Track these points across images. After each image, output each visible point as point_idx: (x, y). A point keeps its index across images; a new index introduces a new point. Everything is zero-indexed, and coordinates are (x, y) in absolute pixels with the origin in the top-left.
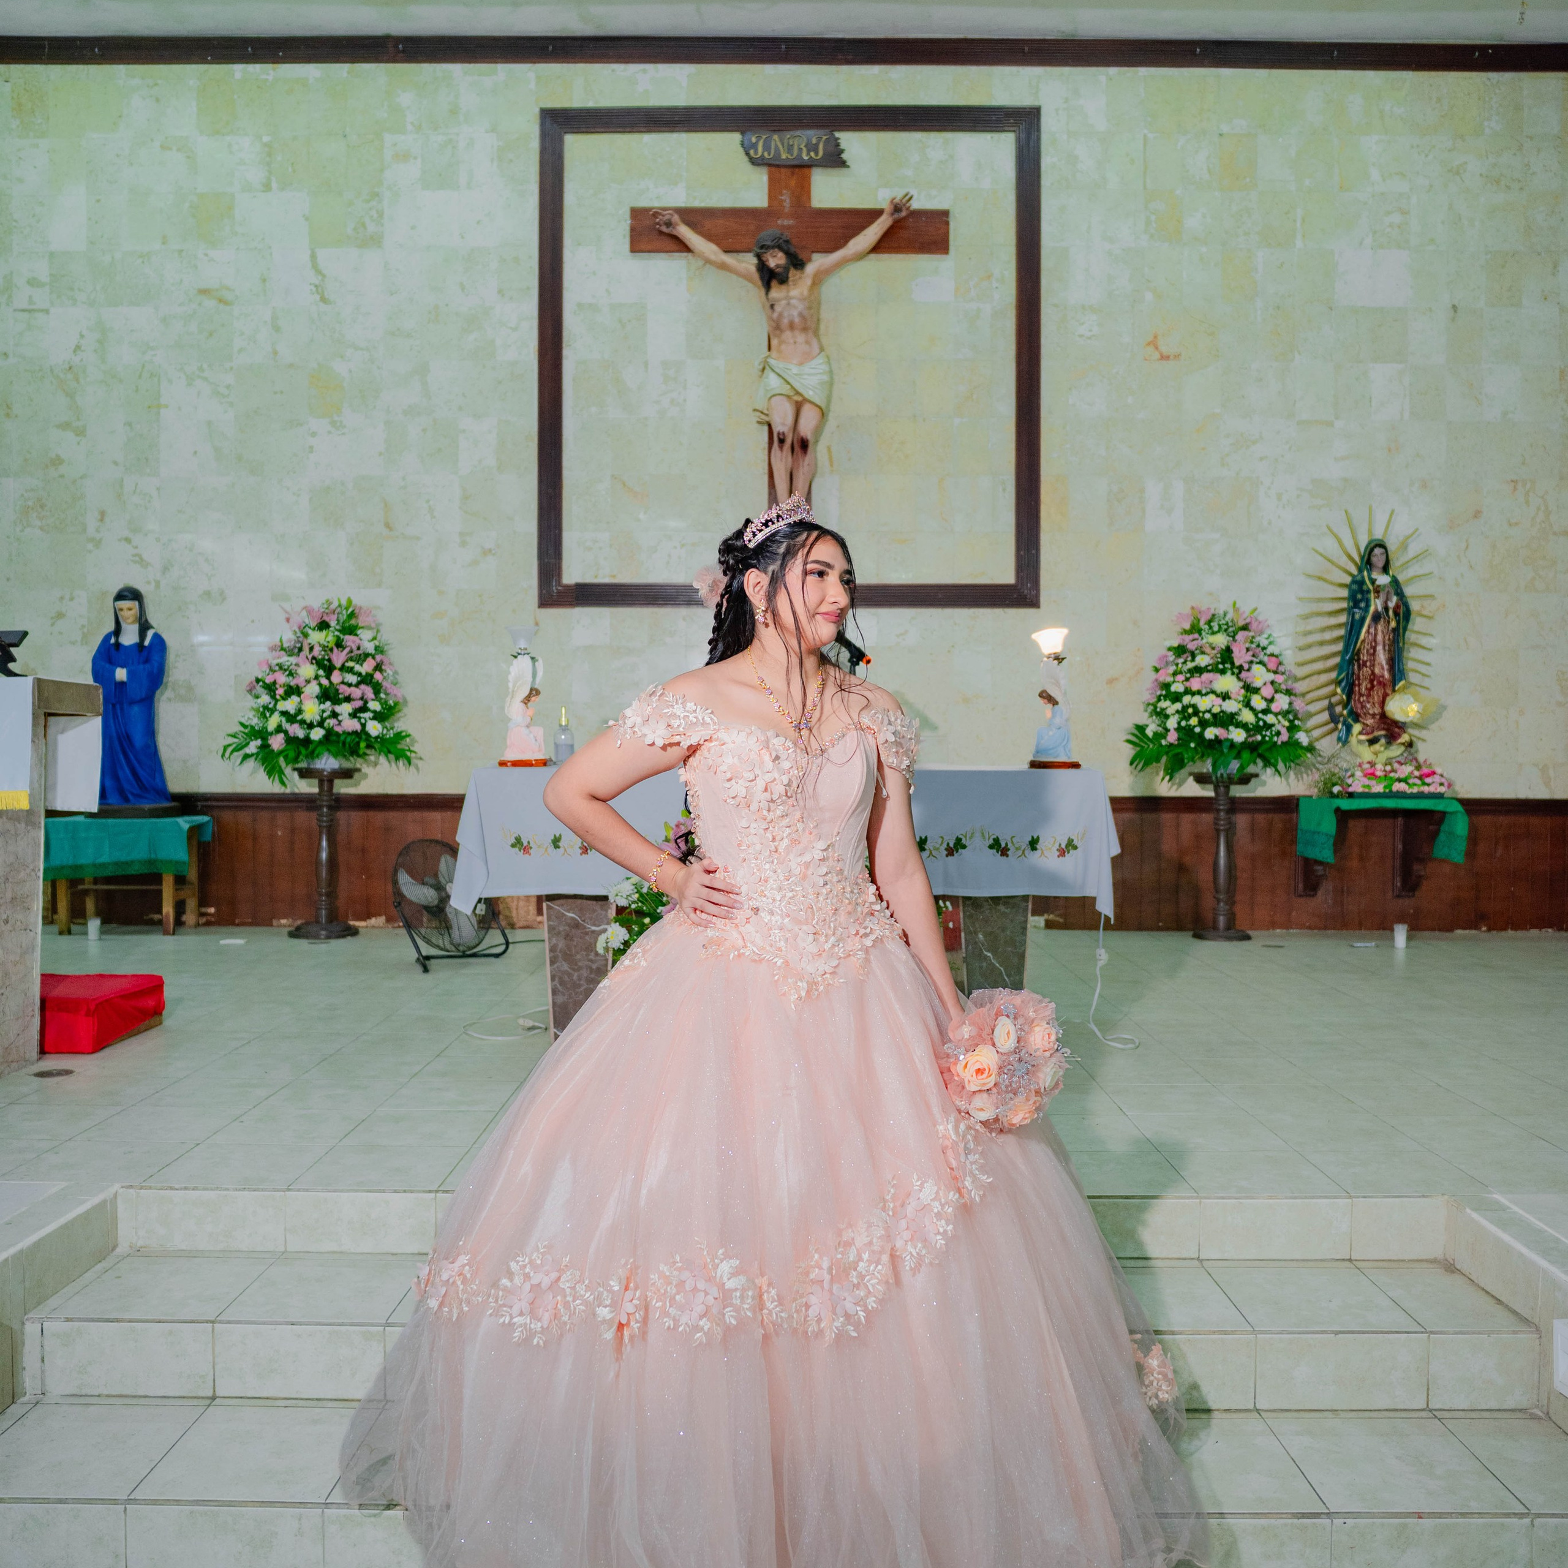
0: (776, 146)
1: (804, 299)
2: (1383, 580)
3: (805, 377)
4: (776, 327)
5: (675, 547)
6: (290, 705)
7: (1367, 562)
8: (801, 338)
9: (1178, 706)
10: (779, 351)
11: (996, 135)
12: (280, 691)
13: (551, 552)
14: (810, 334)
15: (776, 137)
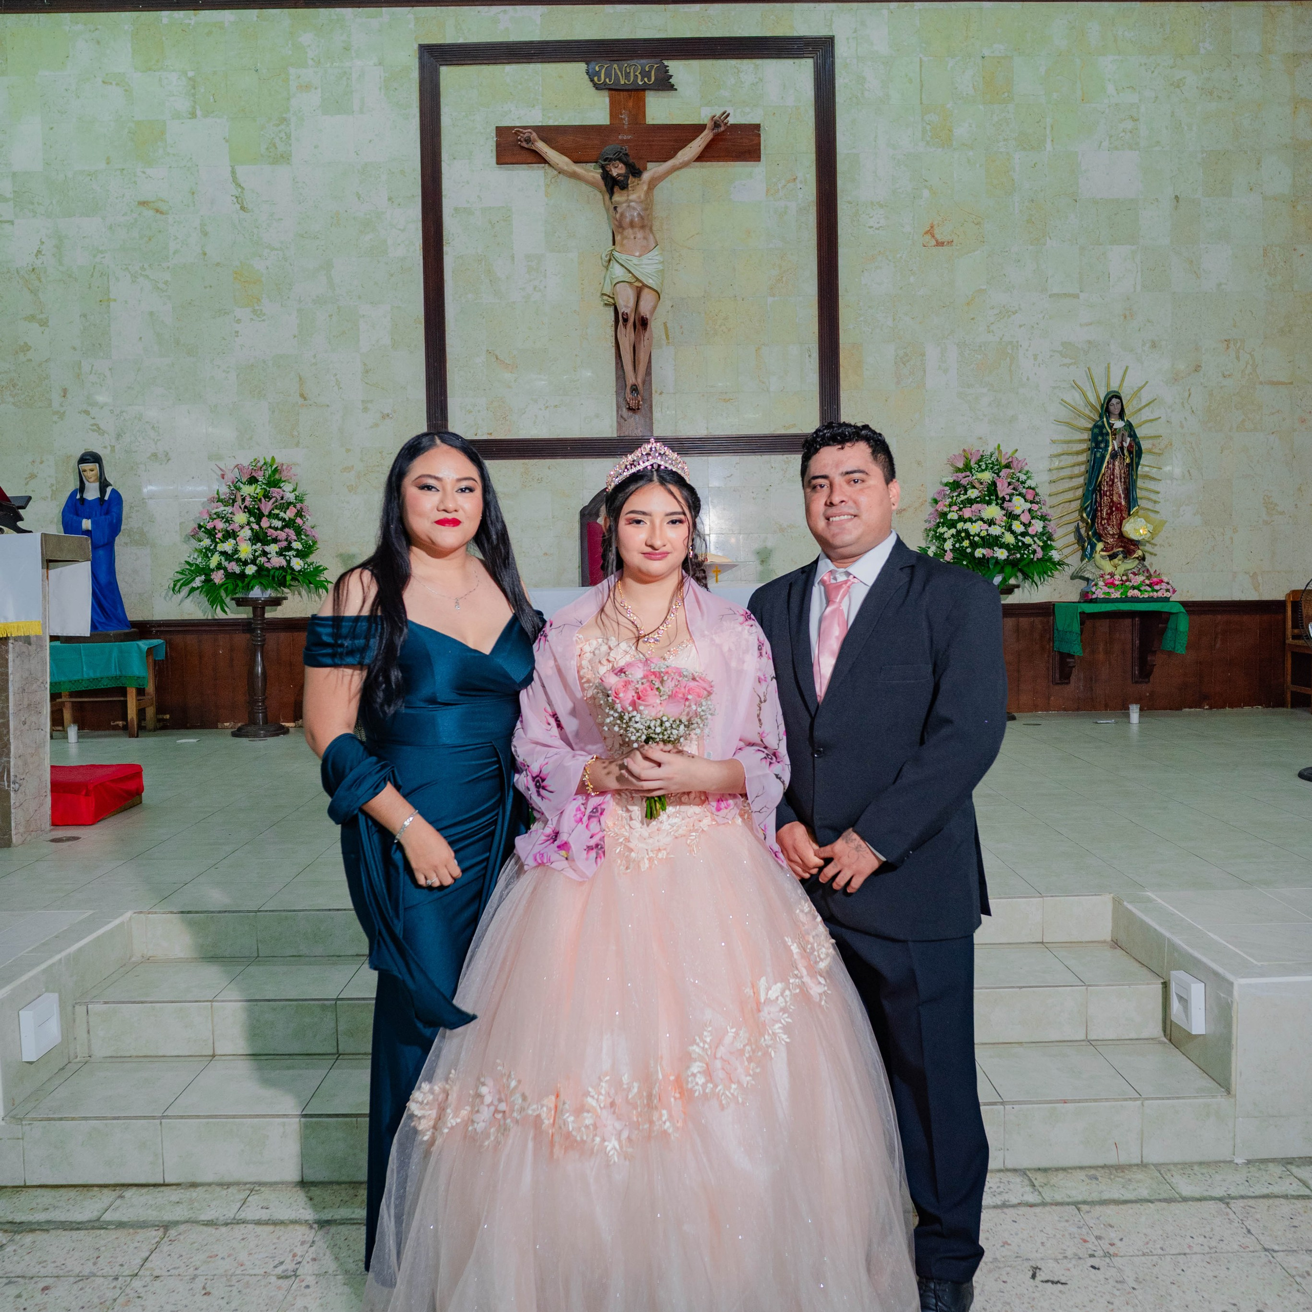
0: (616, 74)
1: (641, 202)
2: (1119, 424)
3: (644, 266)
4: (619, 227)
5: (540, 409)
6: (228, 546)
7: (1106, 410)
8: (640, 235)
9: (953, 531)
10: (622, 245)
11: (797, 61)
12: (219, 535)
14: (647, 231)
15: (615, 66)
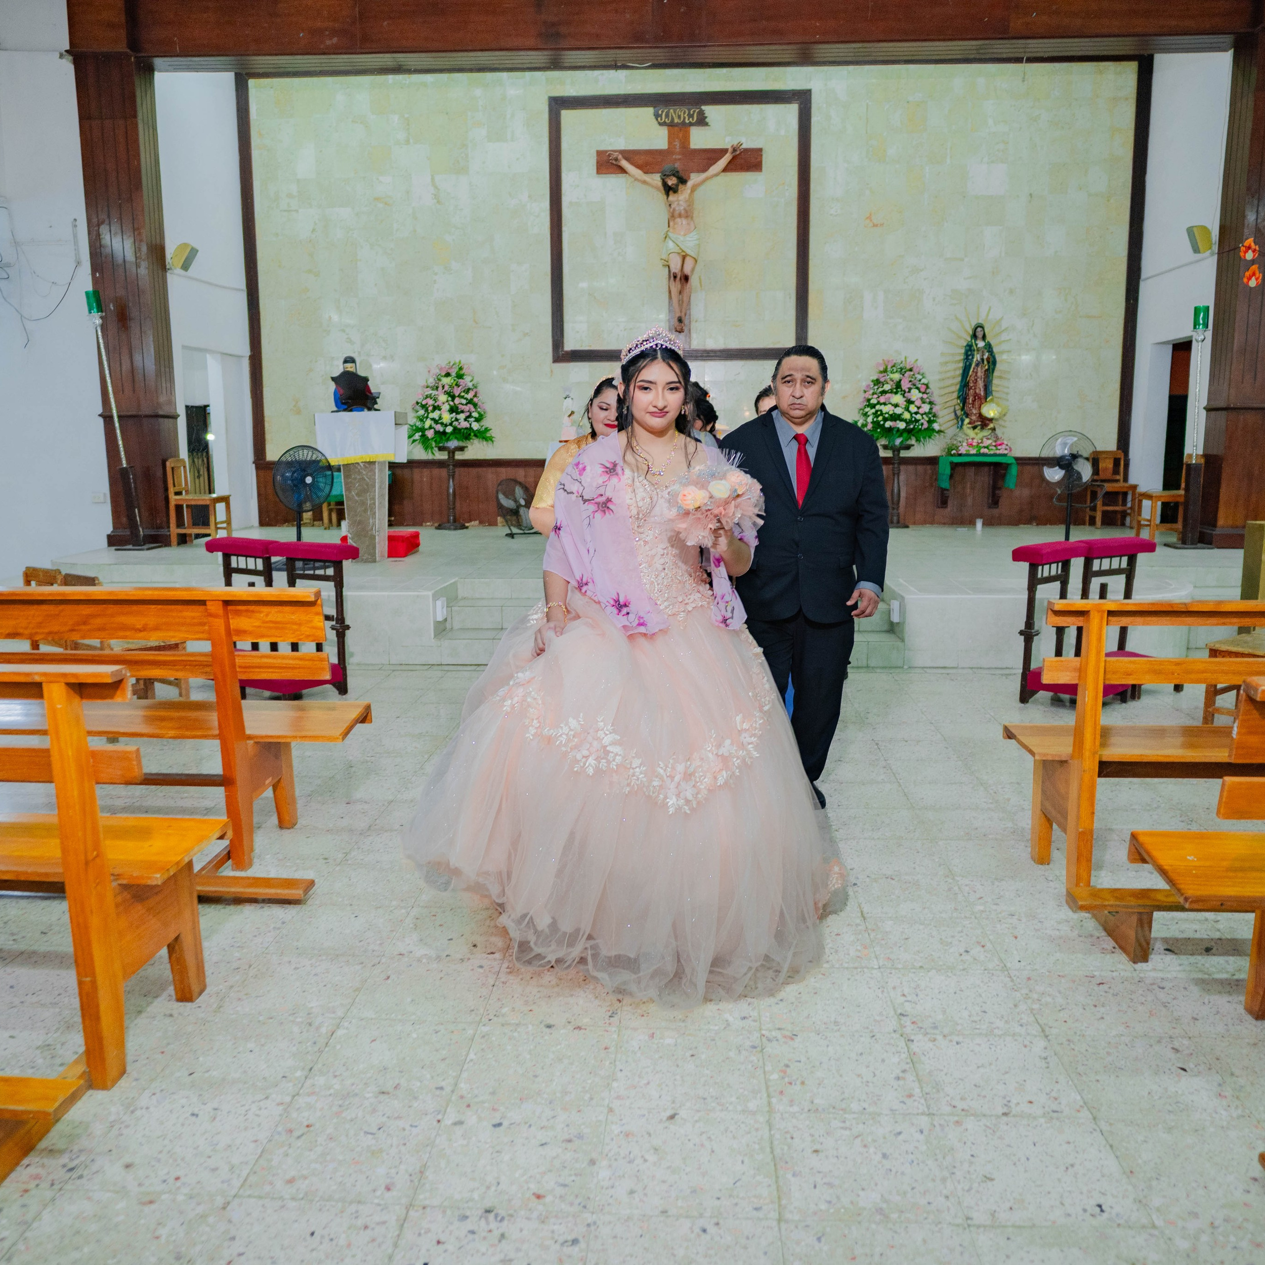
0: (672, 115)
1: (686, 200)
3: (687, 242)
4: (672, 217)
5: (621, 331)
6: (435, 415)
7: (974, 336)
8: (684, 222)
9: (873, 410)
10: (674, 228)
11: (788, 106)
12: (430, 408)
13: (559, 333)
14: (689, 219)
15: (672, 111)
